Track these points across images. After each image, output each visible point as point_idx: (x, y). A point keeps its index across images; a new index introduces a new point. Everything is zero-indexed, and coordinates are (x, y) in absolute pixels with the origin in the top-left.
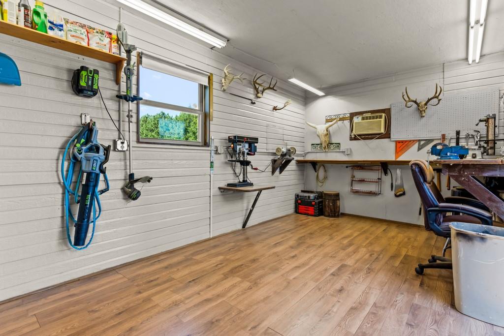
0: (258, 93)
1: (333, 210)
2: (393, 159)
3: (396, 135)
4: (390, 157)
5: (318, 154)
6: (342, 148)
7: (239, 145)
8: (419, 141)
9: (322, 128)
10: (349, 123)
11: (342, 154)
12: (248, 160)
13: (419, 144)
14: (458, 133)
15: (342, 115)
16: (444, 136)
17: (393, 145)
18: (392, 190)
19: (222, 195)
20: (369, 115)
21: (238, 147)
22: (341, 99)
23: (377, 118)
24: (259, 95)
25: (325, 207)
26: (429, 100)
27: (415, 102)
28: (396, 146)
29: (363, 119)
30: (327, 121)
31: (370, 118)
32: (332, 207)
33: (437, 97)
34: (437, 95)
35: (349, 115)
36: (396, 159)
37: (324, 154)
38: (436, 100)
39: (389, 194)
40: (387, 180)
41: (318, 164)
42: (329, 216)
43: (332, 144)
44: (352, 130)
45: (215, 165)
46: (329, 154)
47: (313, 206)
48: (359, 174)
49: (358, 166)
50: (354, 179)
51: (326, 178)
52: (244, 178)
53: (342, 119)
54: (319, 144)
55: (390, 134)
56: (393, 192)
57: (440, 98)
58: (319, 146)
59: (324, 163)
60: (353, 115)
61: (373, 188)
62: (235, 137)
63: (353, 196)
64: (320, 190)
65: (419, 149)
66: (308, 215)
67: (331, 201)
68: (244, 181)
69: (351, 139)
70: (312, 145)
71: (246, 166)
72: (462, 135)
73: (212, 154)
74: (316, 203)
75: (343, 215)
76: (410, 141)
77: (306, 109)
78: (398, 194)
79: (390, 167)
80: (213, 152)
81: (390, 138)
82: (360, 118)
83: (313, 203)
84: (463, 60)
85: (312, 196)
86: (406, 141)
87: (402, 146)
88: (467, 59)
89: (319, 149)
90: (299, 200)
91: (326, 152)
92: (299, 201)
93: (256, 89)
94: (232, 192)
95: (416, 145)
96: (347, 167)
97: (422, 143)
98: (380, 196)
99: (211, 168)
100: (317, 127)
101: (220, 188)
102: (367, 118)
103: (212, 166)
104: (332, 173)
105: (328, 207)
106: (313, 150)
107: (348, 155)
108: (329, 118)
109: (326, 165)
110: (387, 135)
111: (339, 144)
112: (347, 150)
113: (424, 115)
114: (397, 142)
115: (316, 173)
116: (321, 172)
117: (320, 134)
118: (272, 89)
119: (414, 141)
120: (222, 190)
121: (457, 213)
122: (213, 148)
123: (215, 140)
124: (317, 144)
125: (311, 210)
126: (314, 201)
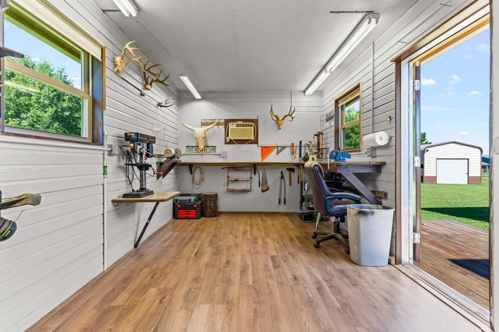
0: (147, 83)
1: (214, 210)
2: (260, 161)
3: (262, 142)
4: (258, 159)
5: (193, 156)
6: (218, 151)
7: (140, 144)
8: (278, 147)
9: (200, 131)
10: (224, 129)
11: (217, 157)
12: (147, 162)
13: (277, 149)
14: (301, 142)
15: (217, 120)
16: (293, 144)
17: (260, 149)
18: (259, 186)
19: (115, 210)
20: (241, 123)
21: (139, 147)
22: (216, 105)
23: (248, 127)
24: (149, 86)
25: (206, 208)
26: (285, 116)
27: (276, 117)
28: (262, 151)
29: (237, 126)
30: (203, 124)
31: (243, 126)
32: (213, 208)
33: (291, 115)
34: (290, 114)
35: (224, 121)
36: (262, 160)
37: (199, 156)
38: (289, 118)
39: (257, 189)
40: (256, 178)
41: (194, 167)
42: (210, 216)
43: (208, 147)
44: (228, 135)
45: (109, 170)
46: (205, 156)
47: (195, 208)
48: (234, 175)
49: (233, 168)
50: (229, 180)
51: (202, 180)
52: (141, 185)
53: (218, 124)
54: (194, 147)
55: (258, 141)
56: (260, 188)
57: (293, 116)
58: (194, 148)
59: (200, 165)
60: (227, 122)
61: (245, 186)
62: (137, 134)
63: (228, 195)
64: (197, 192)
65: (278, 153)
66: (189, 218)
67: (212, 202)
68: (142, 189)
69: (226, 143)
70: (187, 147)
71: (146, 170)
72: (303, 144)
73: (106, 156)
74: (198, 205)
75: (221, 213)
76: (272, 147)
77: (179, 109)
78: (264, 189)
79: (258, 167)
80: (106, 153)
81: (257, 143)
82: (235, 124)
83: (195, 206)
84: (302, 91)
85: (193, 198)
86: (269, 147)
87: (266, 150)
88: (304, 92)
89: (194, 151)
90: (179, 204)
91: (202, 154)
92: (179, 206)
93: (145, 79)
94: (125, 204)
95: (275, 150)
96: (223, 169)
97: (279, 148)
98: (250, 192)
99: (104, 174)
100: (194, 129)
101: (113, 201)
102: (240, 125)
103: (105, 173)
104: (209, 175)
105: (210, 208)
106: (188, 153)
107: (223, 157)
108: (204, 122)
109: (201, 167)
110: (255, 141)
111: (215, 147)
112: (223, 153)
113: (281, 127)
114: (263, 148)
115: (192, 176)
116: (197, 174)
117: (199, 136)
118: (162, 82)
119: (274, 147)
120: (116, 204)
121: (340, 199)
122: (106, 148)
123: (108, 136)
124: (192, 147)
125: (193, 213)
126: (196, 204)
